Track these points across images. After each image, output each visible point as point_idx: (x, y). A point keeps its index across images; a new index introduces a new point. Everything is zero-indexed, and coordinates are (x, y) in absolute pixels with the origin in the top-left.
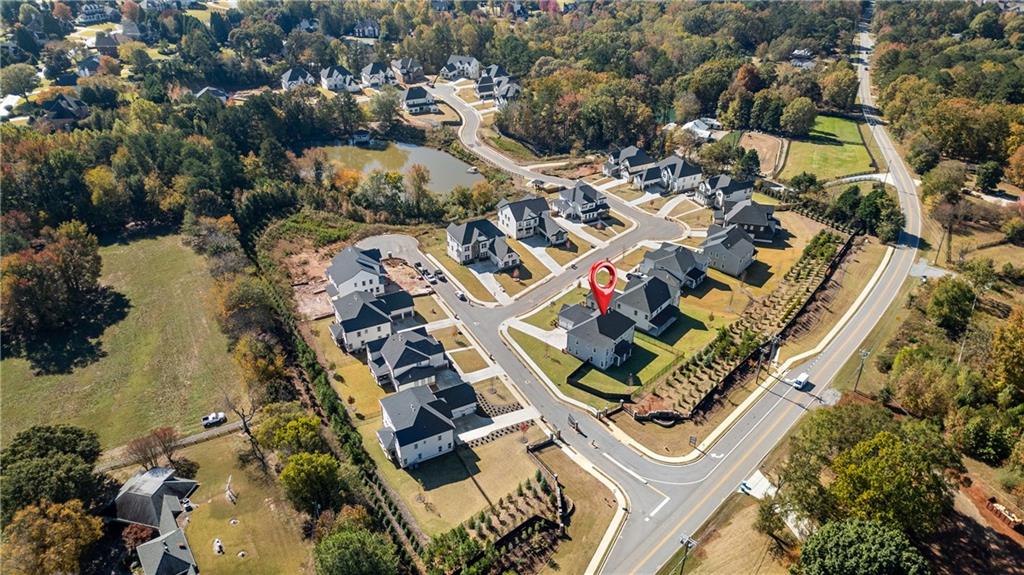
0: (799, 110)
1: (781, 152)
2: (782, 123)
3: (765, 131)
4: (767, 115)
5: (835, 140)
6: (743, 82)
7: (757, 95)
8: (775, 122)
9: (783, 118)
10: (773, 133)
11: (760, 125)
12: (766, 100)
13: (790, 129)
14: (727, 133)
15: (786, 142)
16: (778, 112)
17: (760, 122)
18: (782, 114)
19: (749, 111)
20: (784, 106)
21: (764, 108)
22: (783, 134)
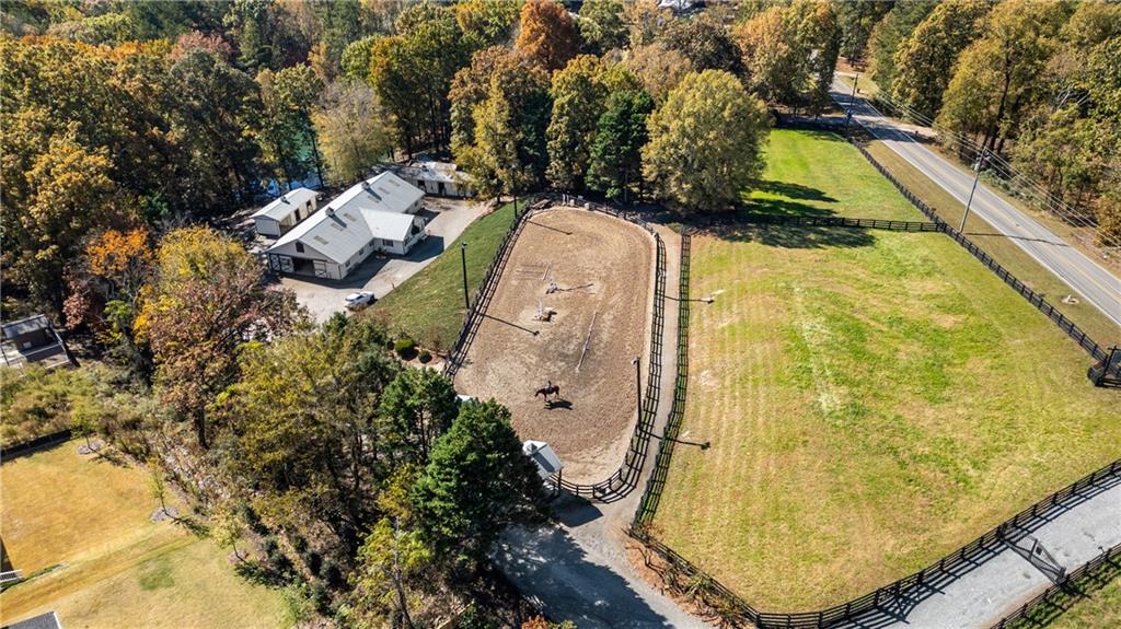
0: (705, 121)
1: (660, 295)
2: (649, 172)
3: (596, 198)
4: (599, 142)
5: (831, 221)
6: (534, 47)
7: (558, 77)
8: (626, 163)
9: (650, 152)
10: (625, 204)
11: (579, 180)
12: (590, 92)
13: (679, 190)
14: (482, 209)
15: (671, 238)
16: (631, 133)
17: (577, 169)
18: (644, 140)
19: (543, 133)
20: (649, 107)
21: (583, 120)
22: (659, 210)
